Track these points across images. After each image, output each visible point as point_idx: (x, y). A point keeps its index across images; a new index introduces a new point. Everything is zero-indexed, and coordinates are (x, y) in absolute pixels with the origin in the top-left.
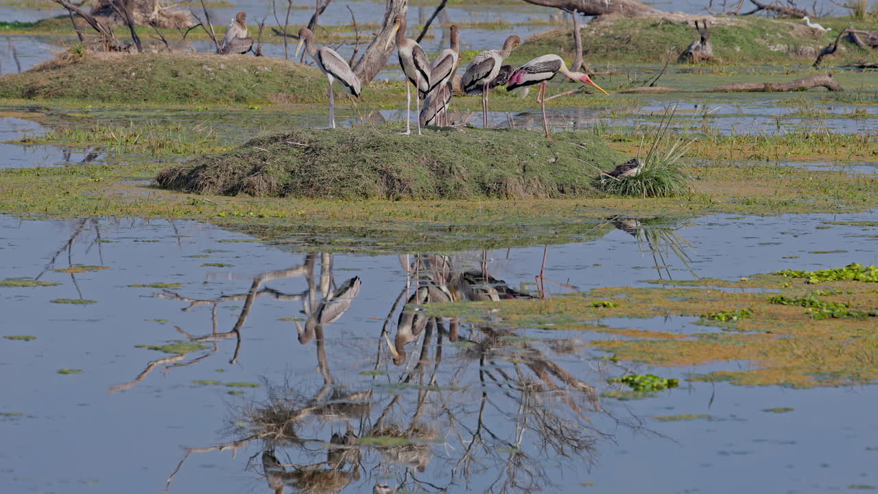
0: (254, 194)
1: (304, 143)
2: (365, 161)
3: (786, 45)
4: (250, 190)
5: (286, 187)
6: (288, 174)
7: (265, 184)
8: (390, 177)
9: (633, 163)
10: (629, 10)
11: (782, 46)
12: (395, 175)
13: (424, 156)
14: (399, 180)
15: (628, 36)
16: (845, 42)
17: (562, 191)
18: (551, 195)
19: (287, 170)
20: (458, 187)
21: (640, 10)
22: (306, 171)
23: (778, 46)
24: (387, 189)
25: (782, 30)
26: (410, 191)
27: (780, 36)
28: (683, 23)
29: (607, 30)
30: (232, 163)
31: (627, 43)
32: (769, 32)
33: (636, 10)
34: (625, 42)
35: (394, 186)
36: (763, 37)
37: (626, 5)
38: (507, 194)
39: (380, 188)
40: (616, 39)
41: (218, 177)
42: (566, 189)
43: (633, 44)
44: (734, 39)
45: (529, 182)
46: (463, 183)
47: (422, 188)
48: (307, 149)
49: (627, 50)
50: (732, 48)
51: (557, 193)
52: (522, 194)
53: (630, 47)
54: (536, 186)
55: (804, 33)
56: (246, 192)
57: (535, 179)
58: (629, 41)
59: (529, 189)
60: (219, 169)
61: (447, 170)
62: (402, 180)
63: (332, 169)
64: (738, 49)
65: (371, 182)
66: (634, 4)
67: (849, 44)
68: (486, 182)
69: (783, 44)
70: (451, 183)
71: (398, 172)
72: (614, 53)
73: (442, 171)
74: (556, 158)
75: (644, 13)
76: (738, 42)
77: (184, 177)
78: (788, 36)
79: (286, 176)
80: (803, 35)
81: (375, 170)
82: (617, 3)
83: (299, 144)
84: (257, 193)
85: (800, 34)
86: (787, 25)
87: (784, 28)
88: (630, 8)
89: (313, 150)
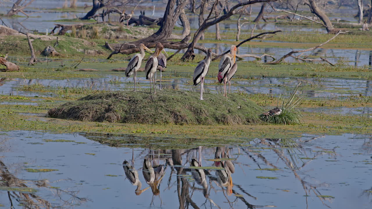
0: (111, 121)
1: (127, 98)
2: (162, 107)
3: (83, 49)
4: (109, 120)
5: (126, 118)
6: (124, 112)
7: (116, 117)
8: (176, 115)
9: (277, 109)
10: (9, 32)
11: (81, 49)
12: (178, 113)
13: (187, 105)
14: (180, 116)
15: (16, 44)
16: (104, 48)
17: (249, 122)
18: (244, 123)
19: (123, 110)
20: (206, 119)
21: (14, 32)
22: (133, 111)
23: (80, 49)
24: (175, 120)
25: (79, 42)
26: (186, 121)
27: (80, 45)
28: (38, 38)
29: (3, 41)
30: (95, 107)
31: (16, 47)
32: (75, 43)
33: (12, 32)
34: (15, 46)
35: (178, 119)
36: (73, 46)
37: (7, 30)
38: (227, 123)
39: (171, 120)
40: (10, 45)
41: (89, 113)
42: (250, 120)
43: (19, 48)
44: (63, 46)
45: (235, 117)
46: (207, 117)
47: (191, 120)
48: (129, 101)
49: (17, 50)
50: (63, 50)
51: (246, 122)
52: (233, 122)
53: (18, 49)
54: (238, 119)
55: (88, 44)
56: (107, 121)
57: (237, 116)
58: (17, 46)
59: (235, 121)
60: (89, 110)
61: (199, 112)
62: (182, 116)
63: (148, 110)
64: (65, 51)
65: (168, 116)
66: (11, 30)
67: (106, 49)
68: (218, 117)
69: (82, 49)
70: (203, 117)
71: (180, 112)
72: (10, 51)
73: (197, 112)
74: (241, 106)
75: (15, 34)
76: (65, 48)
77: (66, 113)
78: (83, 45)
79: (124, 113)
80: (88, 45)
81: (168, 111)
82: (4, 29)
83: (124, 98)
84: (112, 121)
85: (86, 44)
86: (81, 40)
87: (80, 42)
88: (9, 31)
89: (133, 102)
